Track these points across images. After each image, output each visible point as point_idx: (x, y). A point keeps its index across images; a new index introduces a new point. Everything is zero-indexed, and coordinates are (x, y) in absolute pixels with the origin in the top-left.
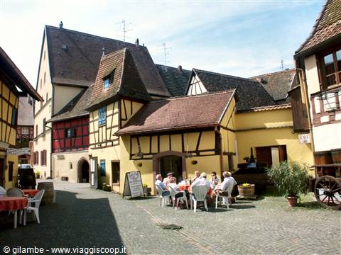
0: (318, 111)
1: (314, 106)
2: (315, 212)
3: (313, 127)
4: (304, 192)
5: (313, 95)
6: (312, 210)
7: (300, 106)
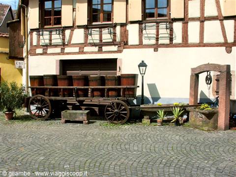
0: (35, 43)
1: (32, 39)
2: (29, 123)
3: (29, 56)
4: (19, 107)
5: (32, 30)
6: (26, 122)
7: (17, 37)
